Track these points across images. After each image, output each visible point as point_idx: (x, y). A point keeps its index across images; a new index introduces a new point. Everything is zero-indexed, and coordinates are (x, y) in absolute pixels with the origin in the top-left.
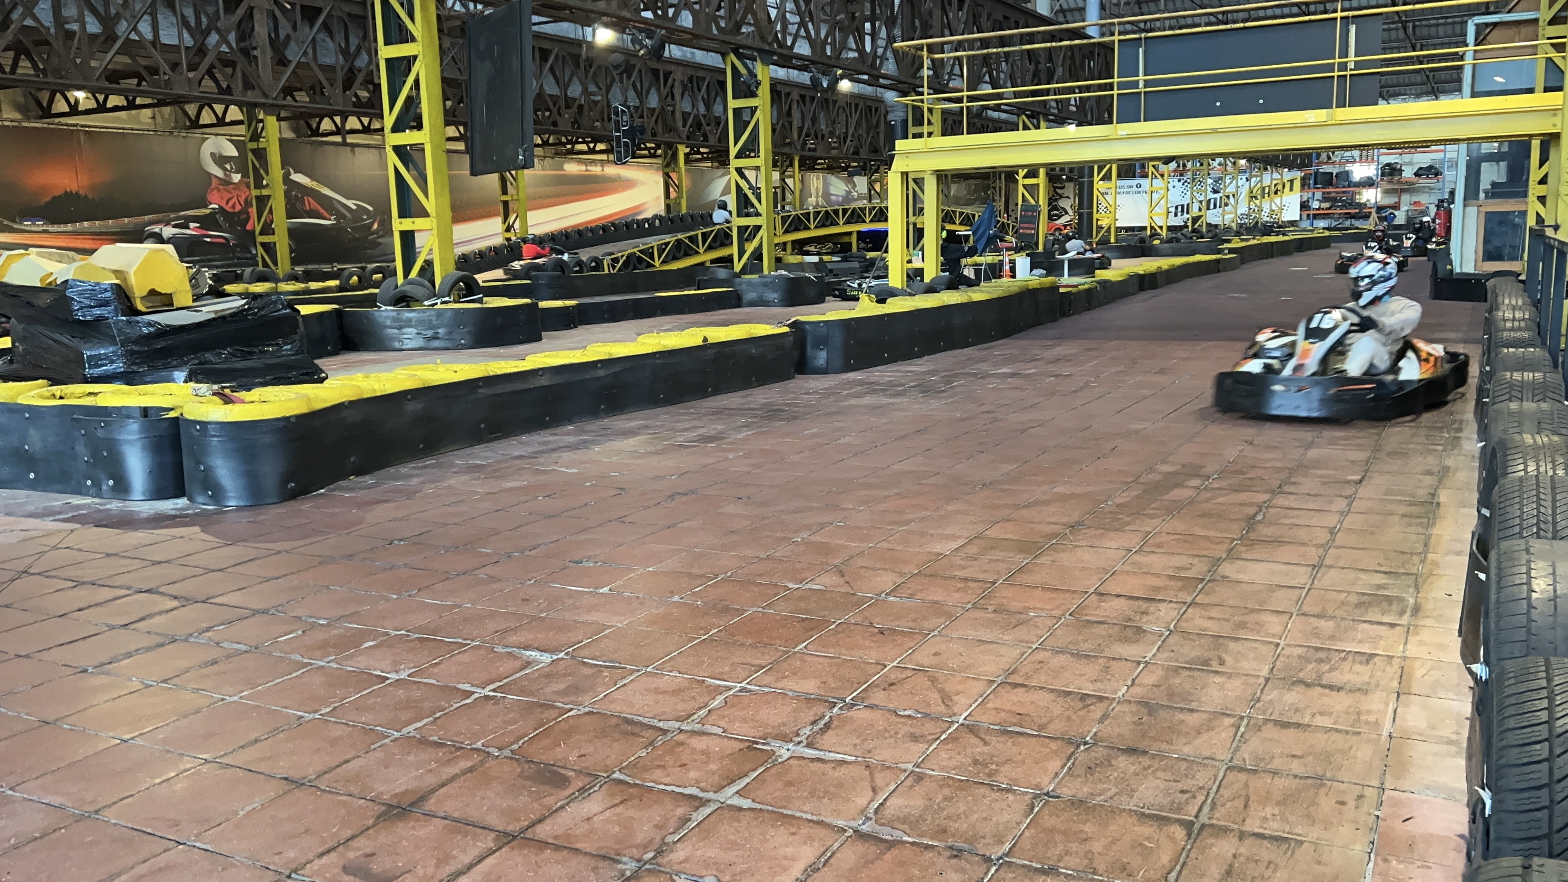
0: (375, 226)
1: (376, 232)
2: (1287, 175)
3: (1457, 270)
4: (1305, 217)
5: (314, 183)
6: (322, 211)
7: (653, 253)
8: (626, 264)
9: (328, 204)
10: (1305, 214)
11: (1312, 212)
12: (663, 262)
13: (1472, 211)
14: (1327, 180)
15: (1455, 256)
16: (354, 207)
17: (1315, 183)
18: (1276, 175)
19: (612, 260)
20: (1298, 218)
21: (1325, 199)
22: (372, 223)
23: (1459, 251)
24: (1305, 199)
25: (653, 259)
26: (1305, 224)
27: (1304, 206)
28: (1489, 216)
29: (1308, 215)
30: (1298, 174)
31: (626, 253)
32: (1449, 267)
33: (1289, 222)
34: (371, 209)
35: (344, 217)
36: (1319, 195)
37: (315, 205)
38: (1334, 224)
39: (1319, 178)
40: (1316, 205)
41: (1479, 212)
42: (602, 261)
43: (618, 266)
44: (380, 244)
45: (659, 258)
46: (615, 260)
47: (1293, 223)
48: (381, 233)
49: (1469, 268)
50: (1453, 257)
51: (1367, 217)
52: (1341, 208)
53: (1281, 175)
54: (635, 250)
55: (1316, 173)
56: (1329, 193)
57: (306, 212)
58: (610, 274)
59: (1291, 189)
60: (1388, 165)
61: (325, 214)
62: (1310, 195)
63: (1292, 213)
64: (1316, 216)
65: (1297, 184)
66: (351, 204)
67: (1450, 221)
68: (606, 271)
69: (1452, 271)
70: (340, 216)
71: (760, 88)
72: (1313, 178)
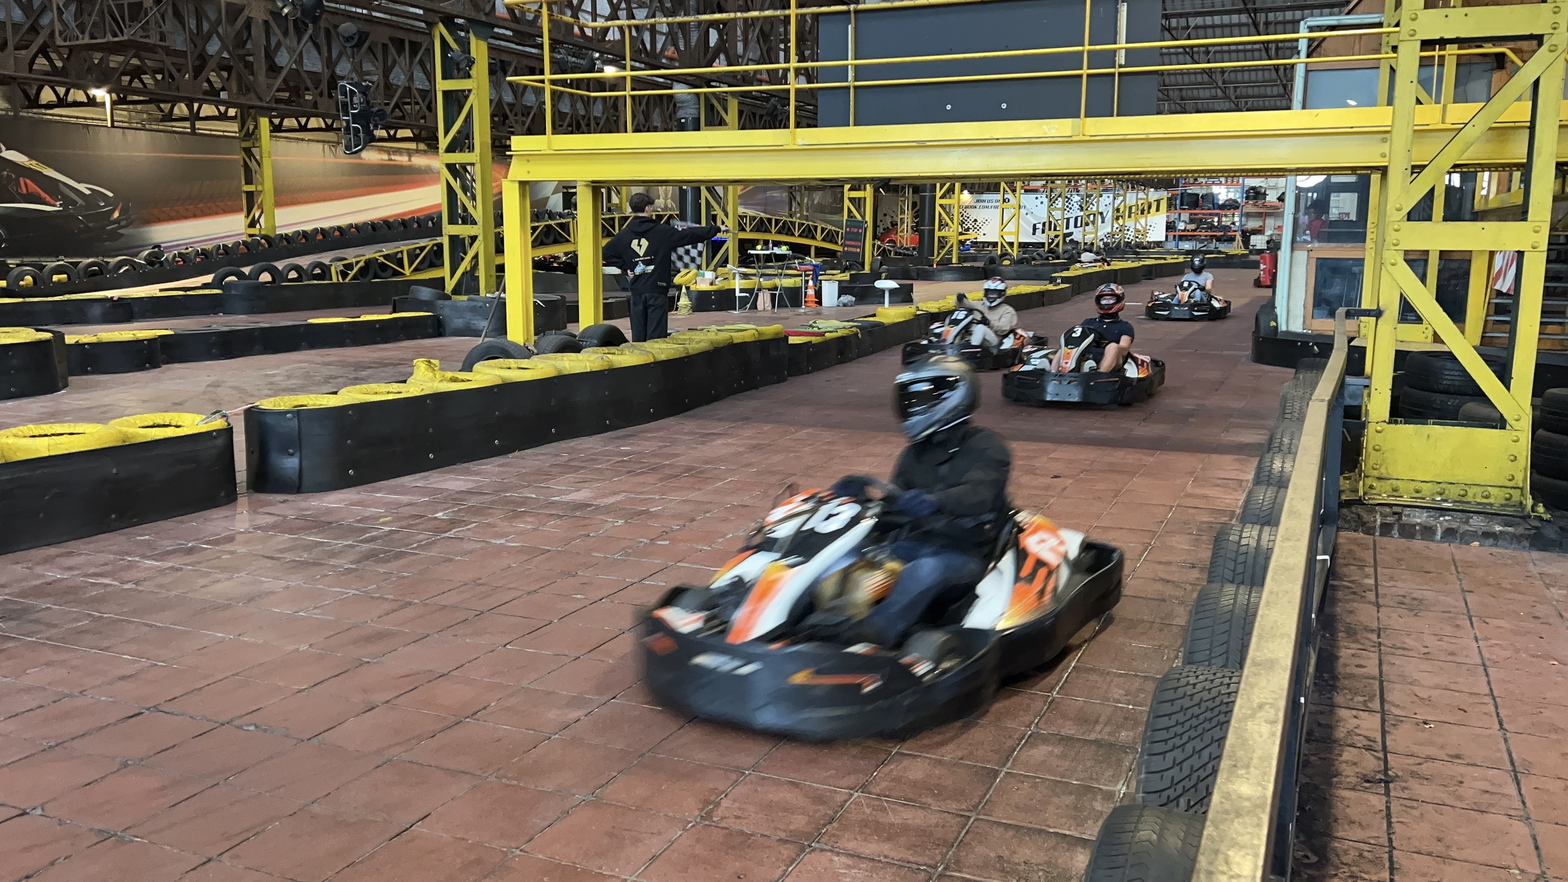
0: (116, 215)
1: (117, 221)
2: (1153, 195)
3: (1283, 328)
4: (1171, 237)
5: (34, 162)
6: (43, 194)
7: (402, 259)
8: (363, 271)
9: (52, 188)
10: (1171, 235)
11: (1177, 233)
12: (416, 270)
13: (1301, 256)
14: (1194, 202)
15: (1280, 309)
16: (88, 192)
17: (1182, 204)
18: (1141, 195)
19: (344, 265)
20: (1164, 239)
21: (1192, 221)
22: (113, 211)
23: (1285, 304)
24: (1172, 219)
25: (402, 267)
26: (1171, 246)
27: (1170, 227)
28: (1322, 264)
29: (1175, 236)
30: (1164, 194)
31: (363, 258)
32: (1273, 324)
33: (1154, 242)
34: (111, 195)
35: (74, 203)
36: (1185, 216)
37: (33, 187)
38: (1199, 245)
39: (1186, 200)
40: (1181, 226)
41: (1309, 257)
42: (328, 267)
43: (352, 274)
44: (122, 235)
45: (410, 266)
46: (349, 267)
47: (1158, 244)
48: (123, 223)
49: (1297, 327)
50: (1278, 311)
51: (1232, 239)
52: (1206, 229)
53: (1147, 195)
54: (377, 255)
55: (1182, 194)
56: (1195, 214)
57: (21, 195)
58: (338, 284)
59: (1158, 210)
60: (1253, 188)
61: (48, 198)
62: (1177, 216)
63: (1158, 233)
64: (1181, 238)
65: (1164, 205)
66: (83, 188)
67: (1276, 267)
68: (335, 280)
69: (1276, 328)
70: (67, 202)
71: (474, 68)
72: (1179, 198)
